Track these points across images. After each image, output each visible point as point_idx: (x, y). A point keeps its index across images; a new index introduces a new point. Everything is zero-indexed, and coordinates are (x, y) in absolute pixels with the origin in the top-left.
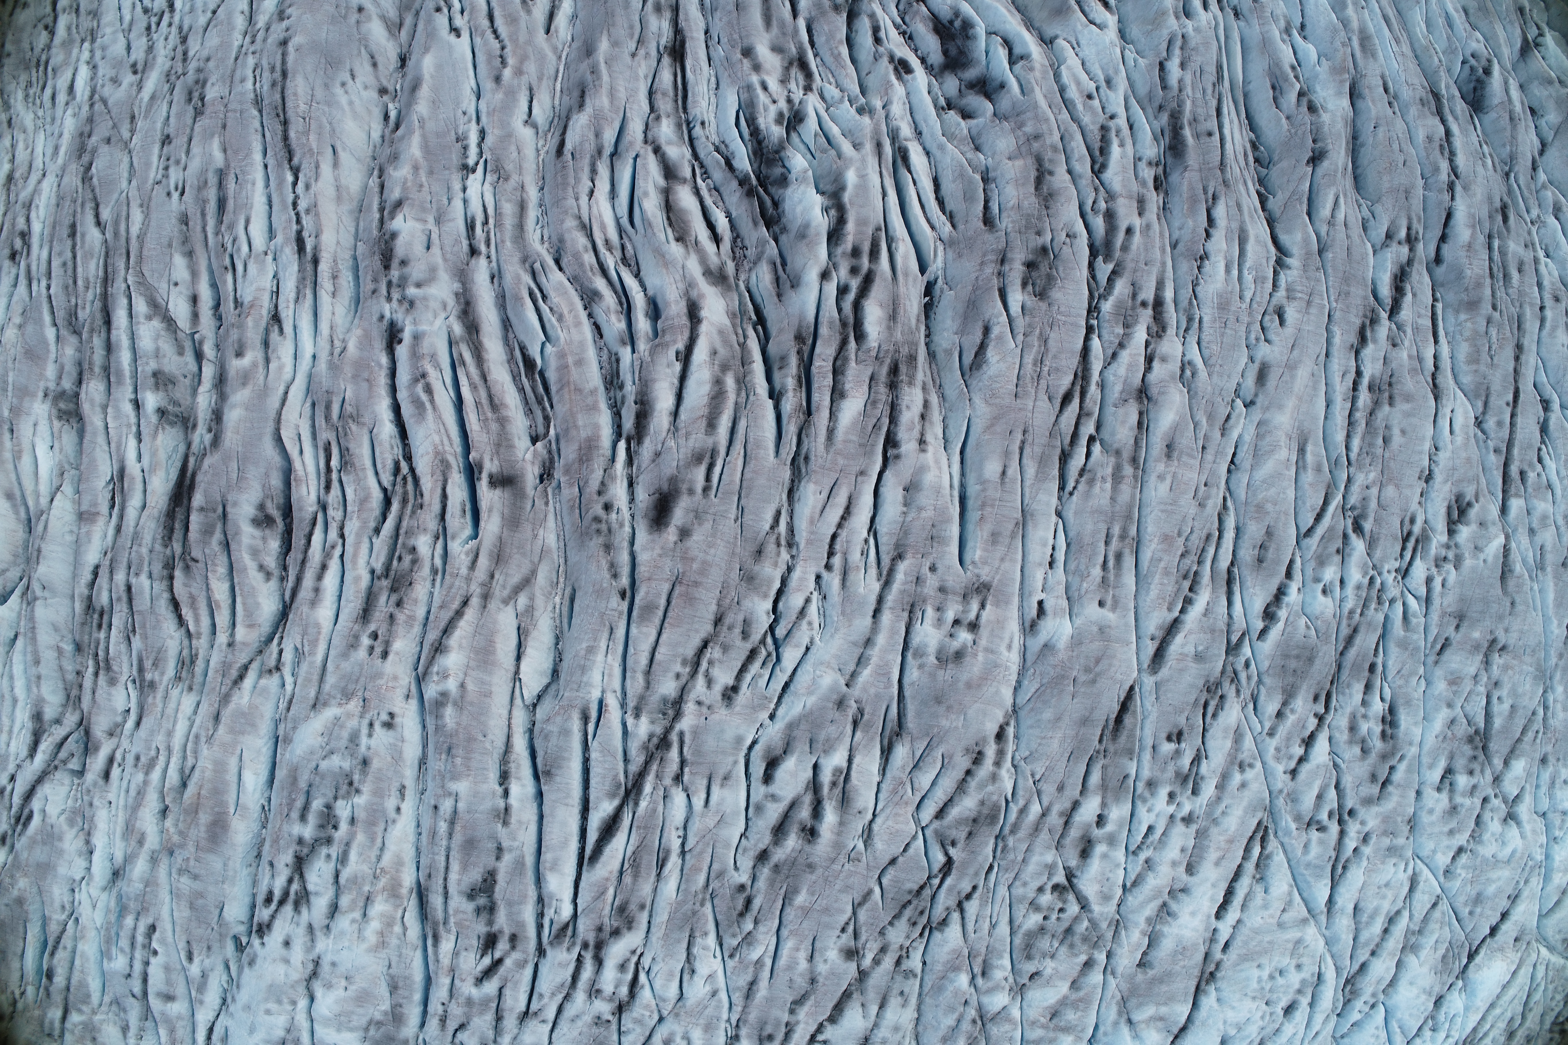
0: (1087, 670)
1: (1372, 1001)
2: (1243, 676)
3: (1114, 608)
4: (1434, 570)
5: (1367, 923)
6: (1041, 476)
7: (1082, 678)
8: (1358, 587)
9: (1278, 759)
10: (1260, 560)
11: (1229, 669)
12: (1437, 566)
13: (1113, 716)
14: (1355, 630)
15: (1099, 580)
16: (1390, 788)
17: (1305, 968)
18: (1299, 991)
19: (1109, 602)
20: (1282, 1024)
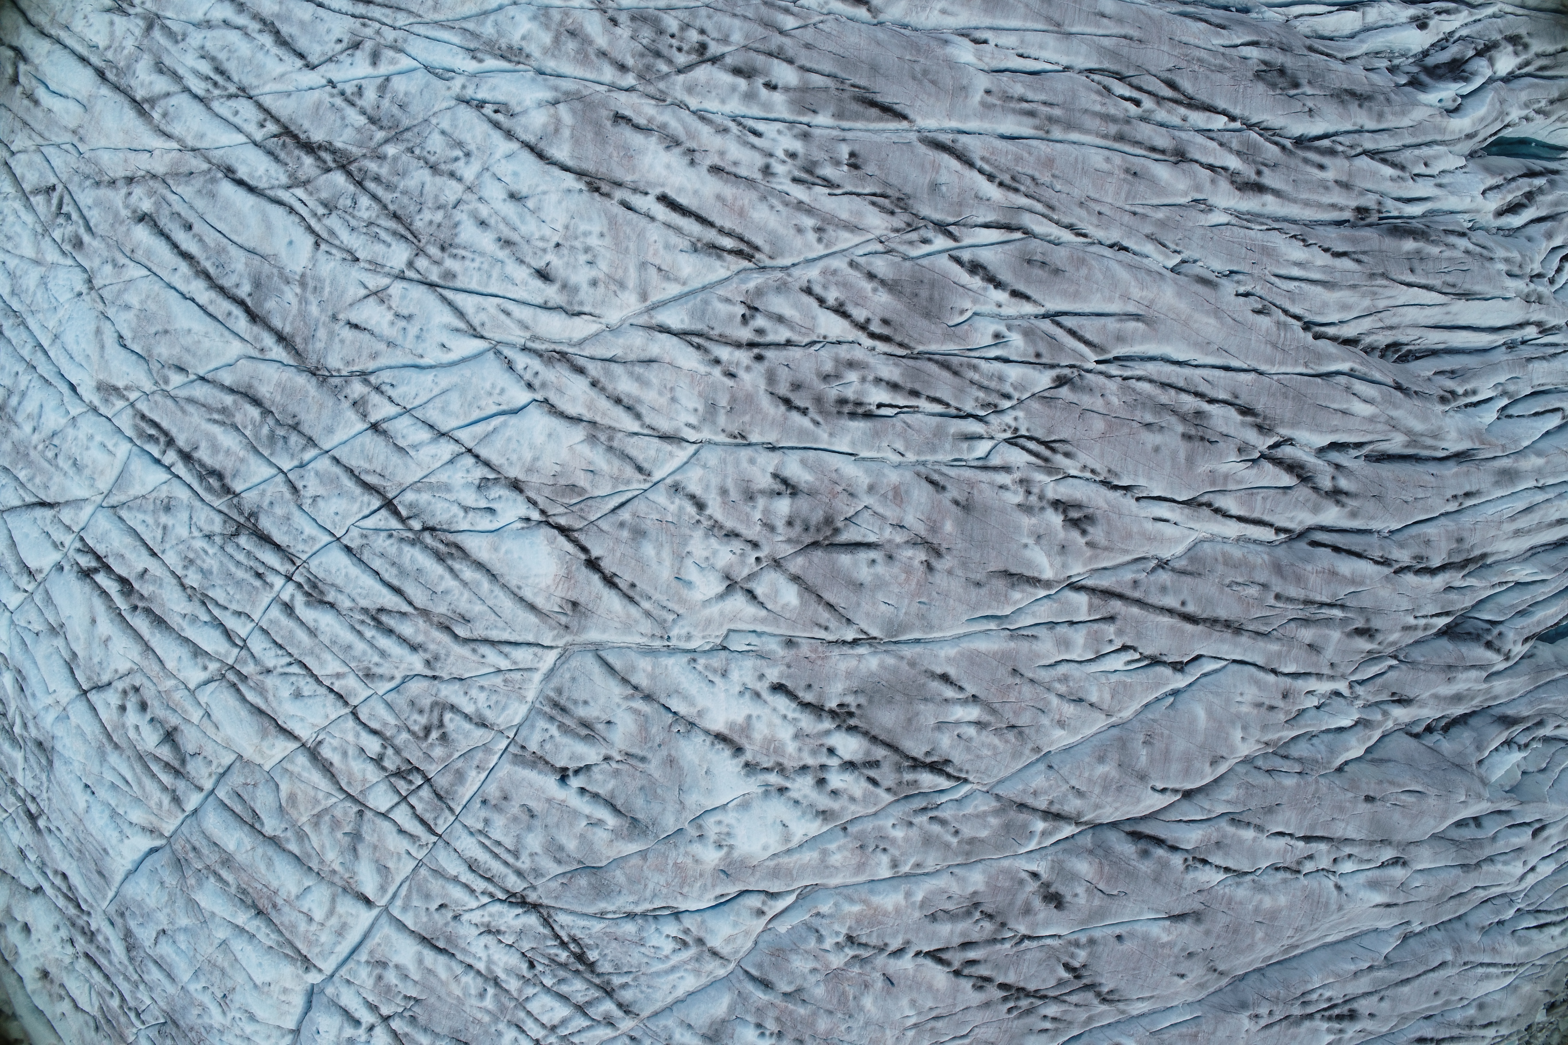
0: (925, 72)
1: (536, 383)
2: (914, 236)
3: (983, 104)
4: (1017, 475)
5: (631, 374)
6: (1102, 51)
7: (917, 68)
8: (1001, 379)
9: (824, 273)
10: (1029, 262)
11: (922, 223)
12: (1021, 481)
13: (879, 98)
14: (956, 373)
15: (1011, 92)
16: (783, 408)
17: (591, 291)
18: (564, 286)
19: (990, 99)
20: (529, 266)
